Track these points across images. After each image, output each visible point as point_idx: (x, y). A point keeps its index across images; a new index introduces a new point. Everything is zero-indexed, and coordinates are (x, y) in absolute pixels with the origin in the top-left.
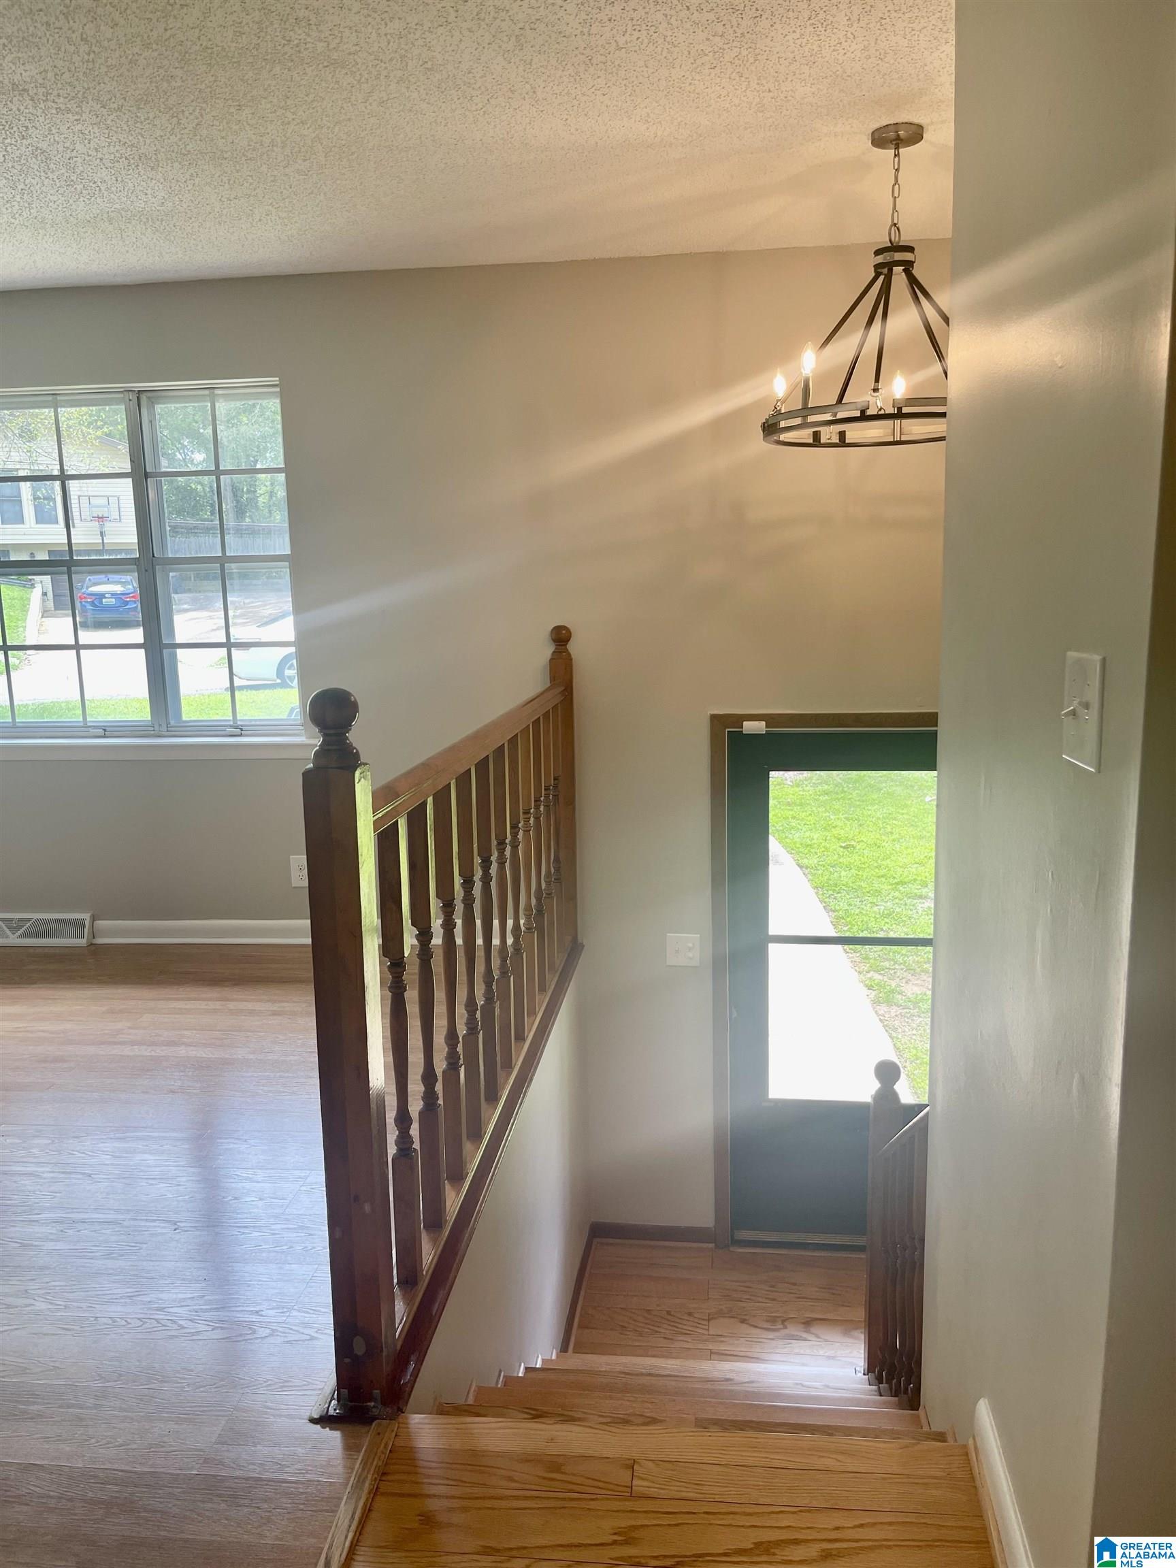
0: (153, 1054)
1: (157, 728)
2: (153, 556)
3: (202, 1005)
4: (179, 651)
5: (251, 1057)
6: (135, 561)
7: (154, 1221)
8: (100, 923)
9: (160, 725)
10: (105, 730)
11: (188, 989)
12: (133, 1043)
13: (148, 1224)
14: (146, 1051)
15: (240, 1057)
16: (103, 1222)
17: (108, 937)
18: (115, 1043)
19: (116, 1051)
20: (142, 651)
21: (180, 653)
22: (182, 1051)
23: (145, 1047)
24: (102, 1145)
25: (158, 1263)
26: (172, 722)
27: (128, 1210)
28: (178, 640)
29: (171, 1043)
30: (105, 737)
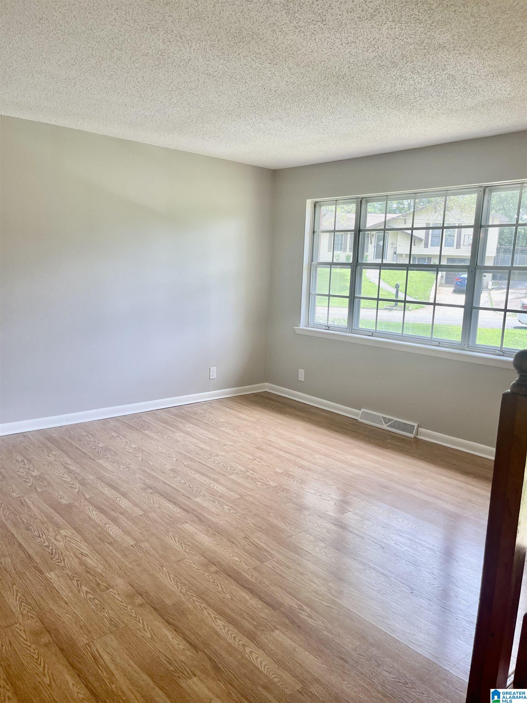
0: (427, 499)
1: (463, 346)
2: (477, 265)
3: (455, 482)
4: (480, 311)
5: (472, 518)
6: (467, 267)
7: (403, 583)
8: (421, 430)
9: (464, 345)
10: (439, 343)
11: (452, 473)
12: (419, 491)
13: (400, 584)
14: (424, 497)
15: (467, 515)
16: (382, 574)
17: (424, 436)
18: (411, 488)
19: (411, 492)
20: (463, 309)
21: (481, 311)
22: (439, 502)
23: (424, 495)
24: (392, 535)
25: (399, 607)
26: (471, 344)
27: (394, 573)
28: (481, 306)
29: (437, 497)
30: (438, 346)
